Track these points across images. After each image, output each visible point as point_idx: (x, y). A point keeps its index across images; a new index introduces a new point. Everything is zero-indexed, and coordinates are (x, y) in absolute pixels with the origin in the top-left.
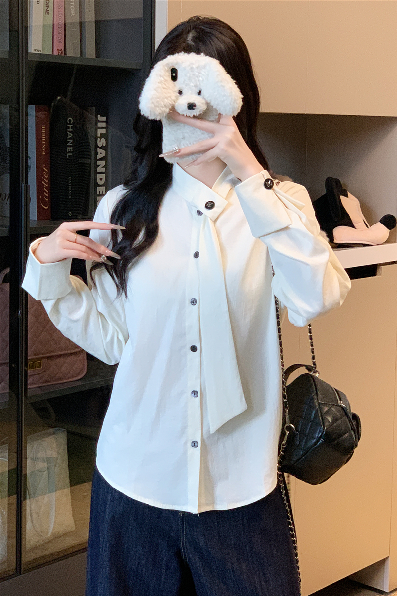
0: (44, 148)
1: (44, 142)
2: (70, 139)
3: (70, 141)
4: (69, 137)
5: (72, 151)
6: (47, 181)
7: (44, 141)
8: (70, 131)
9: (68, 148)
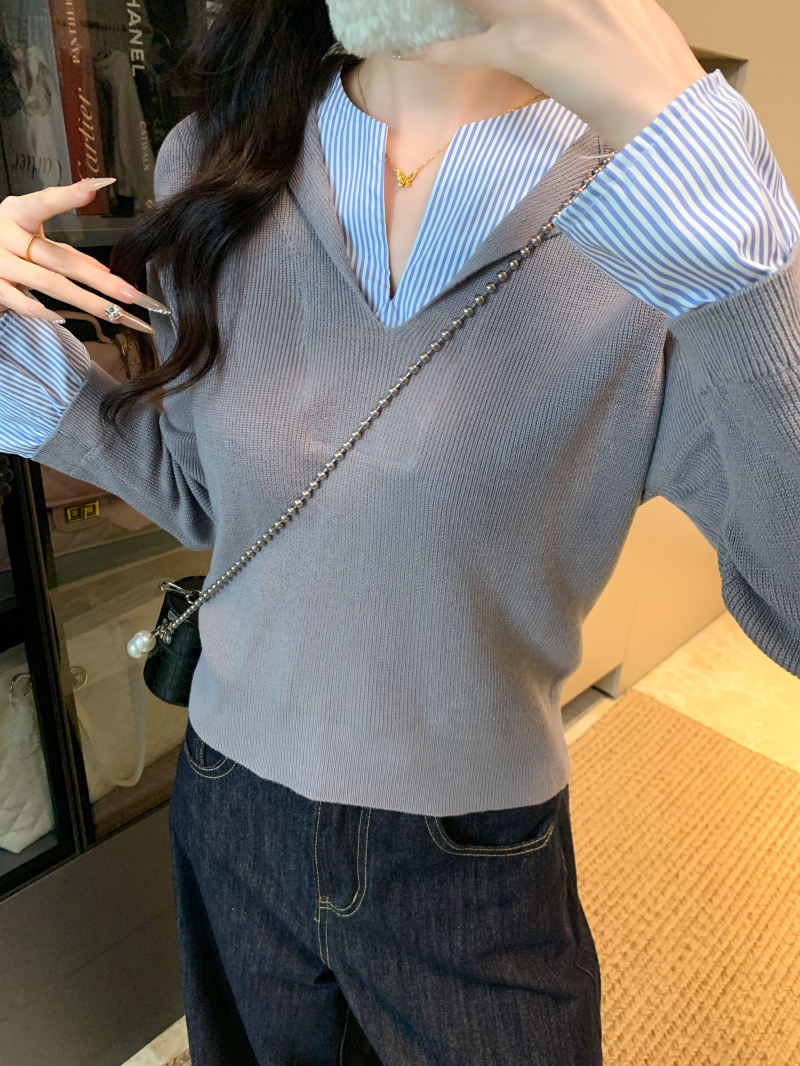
0: (74, 47)
1: (74, 32)
2: (134, 27)
3: (136, 34)
4: (132, 23)
5: (143, 59)
6: (92, 128)
7: (72, 28)
8: (133, 9)
9: (133, 51)
